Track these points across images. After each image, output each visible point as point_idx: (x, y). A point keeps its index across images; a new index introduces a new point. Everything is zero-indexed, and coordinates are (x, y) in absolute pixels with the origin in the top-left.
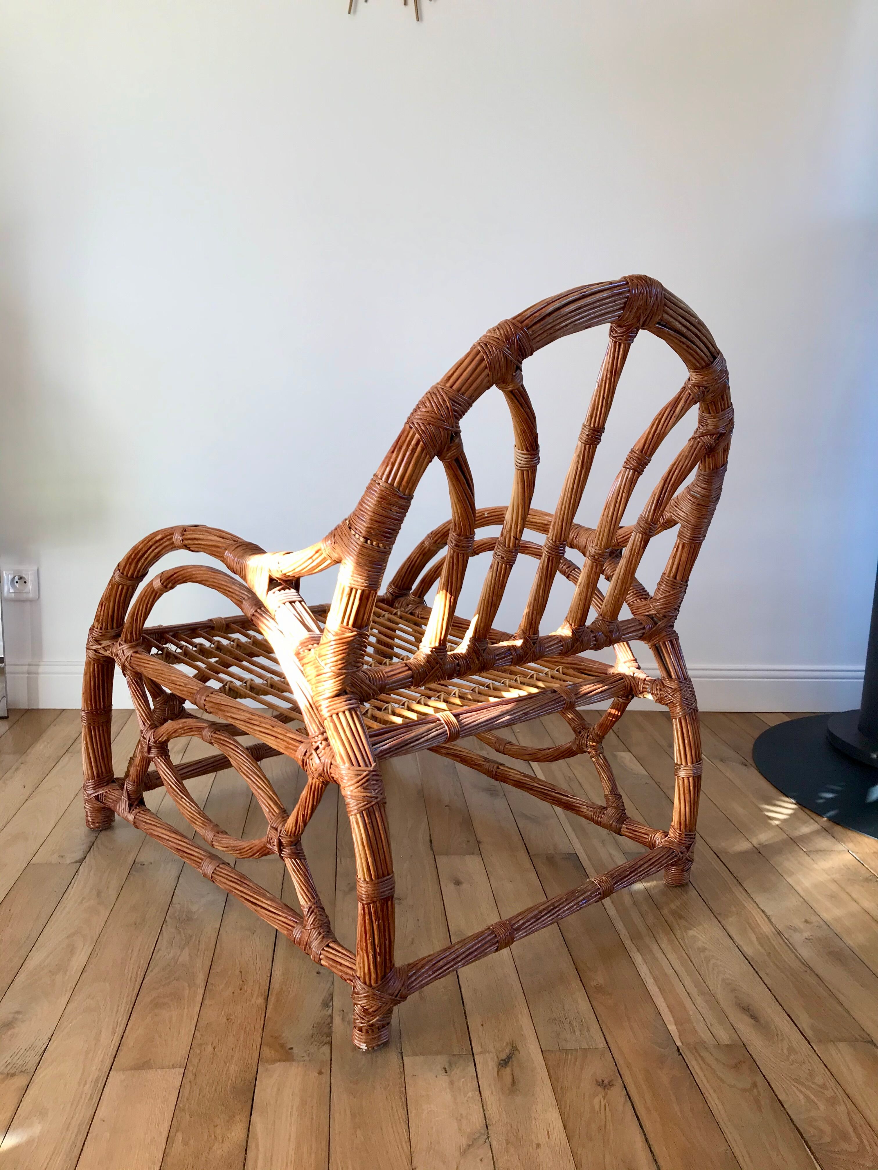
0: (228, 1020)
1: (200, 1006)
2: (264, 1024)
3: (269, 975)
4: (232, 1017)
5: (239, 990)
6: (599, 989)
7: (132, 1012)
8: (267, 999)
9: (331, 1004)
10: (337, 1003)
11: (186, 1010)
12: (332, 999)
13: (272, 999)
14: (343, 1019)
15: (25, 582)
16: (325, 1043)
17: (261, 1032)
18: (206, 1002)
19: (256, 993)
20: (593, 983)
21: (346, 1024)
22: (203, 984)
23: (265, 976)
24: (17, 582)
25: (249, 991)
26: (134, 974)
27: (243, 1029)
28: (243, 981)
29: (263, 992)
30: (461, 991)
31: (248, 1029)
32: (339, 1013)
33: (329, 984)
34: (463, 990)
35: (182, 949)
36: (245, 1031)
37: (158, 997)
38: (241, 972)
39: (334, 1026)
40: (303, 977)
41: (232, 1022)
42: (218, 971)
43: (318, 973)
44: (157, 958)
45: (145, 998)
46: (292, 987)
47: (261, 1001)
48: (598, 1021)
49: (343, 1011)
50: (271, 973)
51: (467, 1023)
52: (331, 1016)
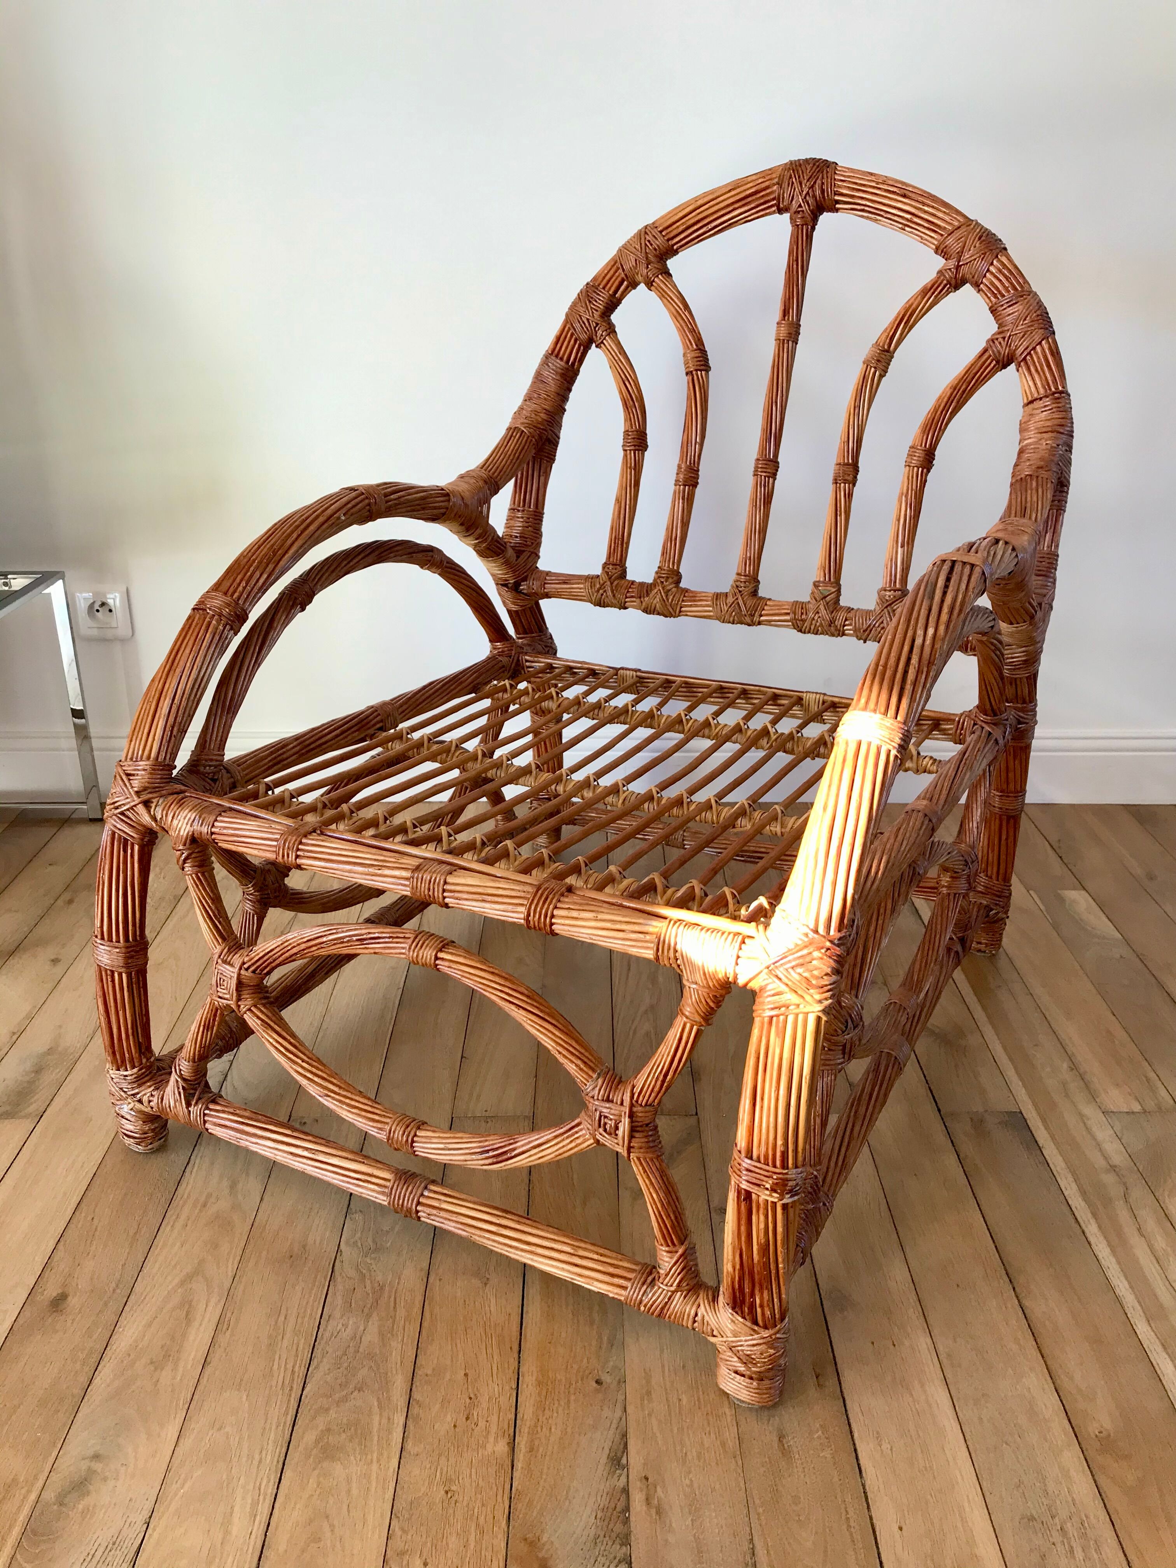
0: (447, 1492)
1: (398, 1456)
2: (510, 1507)
3: (514, 1386)
4: (454, 1488)
5: (464, 1419)
6: (1106, 1443)
7: (284, 1464)
8: (512, 1446)
9: (624, 1461)
10: (635, 1458)
11: (375, 1467)
12: (626, 1444)
13: (522, 1442)
14: (648, 1501)
15: (110, 611)
16: (620, 1562)
17: (506, 1529)
18: (409, 1446)
19: (494, 1429)
20: (1093, 1429)
21: (653, 1511)
22: (402, 1403)
23: (507, 1388)
24: (98, 611)
25: (482, 1424)
26: (289, 1373)
27: (475, 1518)
28: (470, 1398)
29: (506, 1427)
30: (852, 1437)
31: (482, 1520)
32: (638, 1483)
33: (619, 1413)
34: (856, 1435)
35: (369, 1316)
36: (478, 1525)
37: (329, 1430)
38: (466, 1375)
39: (632, 1519)
40: (572, 1390)
41: (454, 1499)
42: (429, 1372)
43: (598, 1382)
44: (327, 1335)
45: (306, 1437)
46: (555, 1414)
47: (502, 1447)
48: (1113, 1525)
49: (647, 1479)
50: (518, 1379)
51: (871, 1518)
52: (626, 1491)
